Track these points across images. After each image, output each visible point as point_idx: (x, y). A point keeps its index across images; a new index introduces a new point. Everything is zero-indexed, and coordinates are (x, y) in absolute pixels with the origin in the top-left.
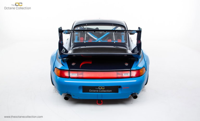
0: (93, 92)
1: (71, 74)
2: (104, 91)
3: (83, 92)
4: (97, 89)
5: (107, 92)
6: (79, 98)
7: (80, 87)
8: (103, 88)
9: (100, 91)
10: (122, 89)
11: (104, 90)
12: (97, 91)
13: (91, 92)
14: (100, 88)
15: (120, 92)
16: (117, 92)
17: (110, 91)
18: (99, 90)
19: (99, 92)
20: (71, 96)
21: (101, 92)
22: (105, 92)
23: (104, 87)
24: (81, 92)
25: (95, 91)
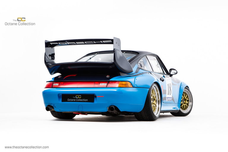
1: (54, 84)
2: (81, 100)
3: (63, 101)
4: (75, 98)
8: (80, 97)
11: (81, 99)
12: (75, 100)
13: (69, 101)
14: (77, 97)
15: (96, 102)
16: (93, 101)
17: (87, 100)
18: (76, 99)
19: (76, 101)
20: (53, 108)
21: (78, 102)
22: (82, 102)
24: (61, 101)
25: (72, 100)
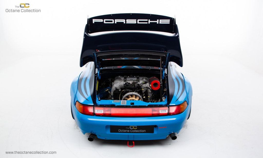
0: (123, 132)
1: (96, 110)
2: (137, 131)
3: (111, 132)
4: (128, 128)
5: (140, 133)
6: (106, 138)
7: (107, 127)
9: (132, 131)
10: (158, 128)
11: (136, 129)
12: (128, 131)
13: (121, 132)
14: (132, 127)
15: (155, 132)
16: (153, 132)
17: (144, 131)
18: (130, 129)
19: (130, 132)
20: (97, 136)
21: (133, 133)
22: (138, 133)
23: (137, 127)
24: (108, 132)
25: (125, 131)
